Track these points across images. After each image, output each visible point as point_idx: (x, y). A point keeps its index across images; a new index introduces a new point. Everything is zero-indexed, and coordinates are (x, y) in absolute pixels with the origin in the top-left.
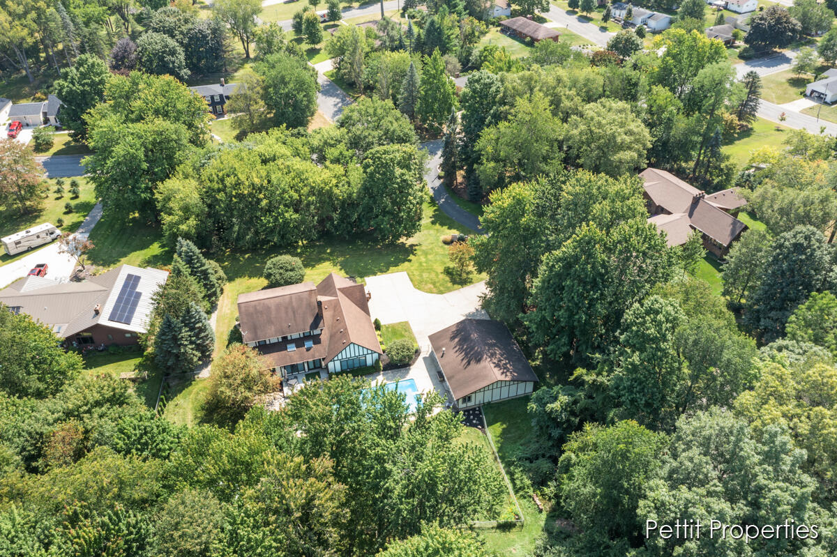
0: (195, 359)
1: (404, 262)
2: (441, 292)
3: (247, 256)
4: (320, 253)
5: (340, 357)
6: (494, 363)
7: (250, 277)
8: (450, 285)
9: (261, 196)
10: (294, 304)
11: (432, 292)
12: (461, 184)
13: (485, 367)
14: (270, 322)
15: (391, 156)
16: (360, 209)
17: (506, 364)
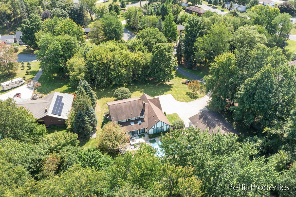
0: (91, 130)
1: (169, 91)
2: (187, 102)
3: (103, 90)
4: (133, 88)
5: (154, 127)
6: (221, 128)
7: (107, 97)
8: (190, 99)
9: (111, 64)
10: (132, 105)
11: (183, 102)
12: (183, 63)
14: (123, 113)
15: (165, 47)
16: (150, 69)
17: (225, 128)
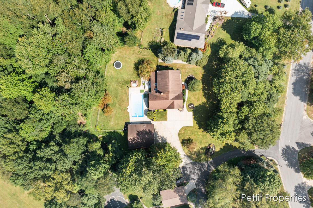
1: (199, 126)
6: (135, 138)
8: (183, 138)
10: (166, 86)
11: (179, 132)
13: (134, 135)
14: (162, 79)
